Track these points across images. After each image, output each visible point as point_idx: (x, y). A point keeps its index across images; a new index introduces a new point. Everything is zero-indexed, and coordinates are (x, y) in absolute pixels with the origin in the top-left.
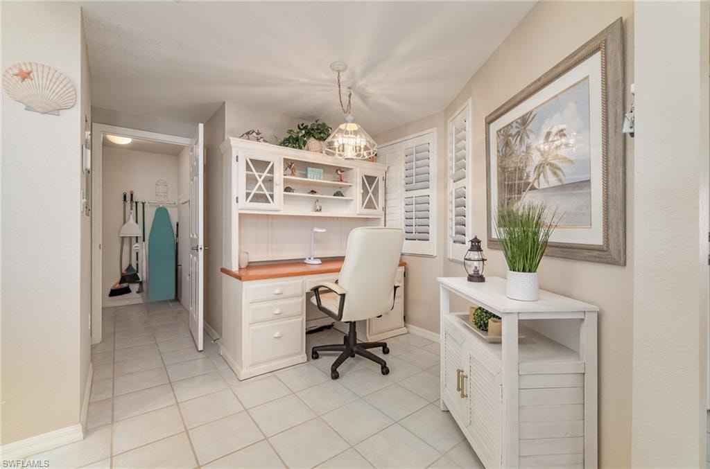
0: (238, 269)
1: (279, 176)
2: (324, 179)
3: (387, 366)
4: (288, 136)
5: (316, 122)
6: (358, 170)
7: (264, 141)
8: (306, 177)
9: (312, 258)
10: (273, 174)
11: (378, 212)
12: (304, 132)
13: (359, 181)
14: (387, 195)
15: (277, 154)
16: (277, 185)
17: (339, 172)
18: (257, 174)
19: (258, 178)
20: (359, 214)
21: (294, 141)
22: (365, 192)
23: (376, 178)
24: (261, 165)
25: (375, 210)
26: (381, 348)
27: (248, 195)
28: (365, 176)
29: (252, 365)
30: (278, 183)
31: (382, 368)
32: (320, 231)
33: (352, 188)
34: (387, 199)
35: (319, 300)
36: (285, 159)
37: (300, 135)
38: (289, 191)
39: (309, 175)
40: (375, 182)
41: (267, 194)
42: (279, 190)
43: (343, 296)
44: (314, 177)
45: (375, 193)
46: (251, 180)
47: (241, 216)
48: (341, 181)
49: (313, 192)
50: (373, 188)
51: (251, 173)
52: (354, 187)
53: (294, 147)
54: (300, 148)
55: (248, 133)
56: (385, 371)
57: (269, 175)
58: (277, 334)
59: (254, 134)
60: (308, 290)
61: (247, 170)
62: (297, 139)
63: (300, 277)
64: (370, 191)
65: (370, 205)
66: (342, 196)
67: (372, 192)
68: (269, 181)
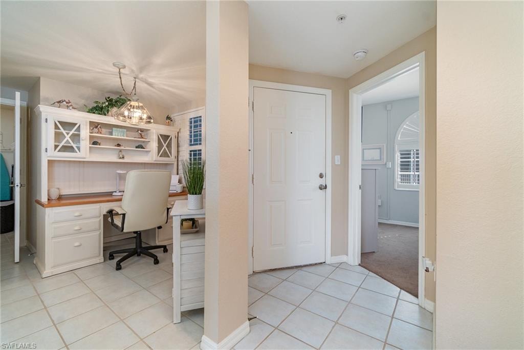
0: (47, 200)
1: (85, 133)
2: (127, 137)
3: (158, 258)
4: (95, 105)
5: (120, 96)
6: (154, 131)
7: (73, 108)
8: (112, 135)
9: (118, 192)
10: (79, 131)
11: (172, 159)
12: (107, 103)
13: (155, 138)
14: (180, 148)
15: (83, 118)
16: (83, 140)
17: (139, 132)
18: (64, 132)
19: (66, 135)
20: (155, 161)
21: (99, 109)
22: (160, 146)
23: (169, 136)
24: (68, 125)
25: (168, 158)
26: (163, 249)
27: (56, 147)
28: (160, 135)
29: (54, 267)
30: (83, 139)
31: (155, 260)
32: (121, 172)
33: (149, 143)
34: (180, 150)
35: (112, 220)
36: (90, 122)
37: (104, 106)
38: (96, 145)
39: (114, 133)
40: (169, 139)
41: (74, 146)
42: (85, 143)
43: (124, 215)
44: (117, 134)
45: (169, 146)
46: (58, 136)
47: (51, 163)
48: (142, 138)
49: (119, 145)
50: (167, 143)
51: (60, 131)
52: (151, 142)
53: (99, 114)
54: (105, 115)
55: (59, 102)
56: (157, 262)
57: (76, 133)
58: (77, 244)
59: (64, 103)
60: (105, 213)
61: (55, 129)
62: (102, 108)
63: (98, 204)
64: (165, 146)
65: (165, 155)
66: (144, 148)
67: (167, 146)
68: (76, 137)
